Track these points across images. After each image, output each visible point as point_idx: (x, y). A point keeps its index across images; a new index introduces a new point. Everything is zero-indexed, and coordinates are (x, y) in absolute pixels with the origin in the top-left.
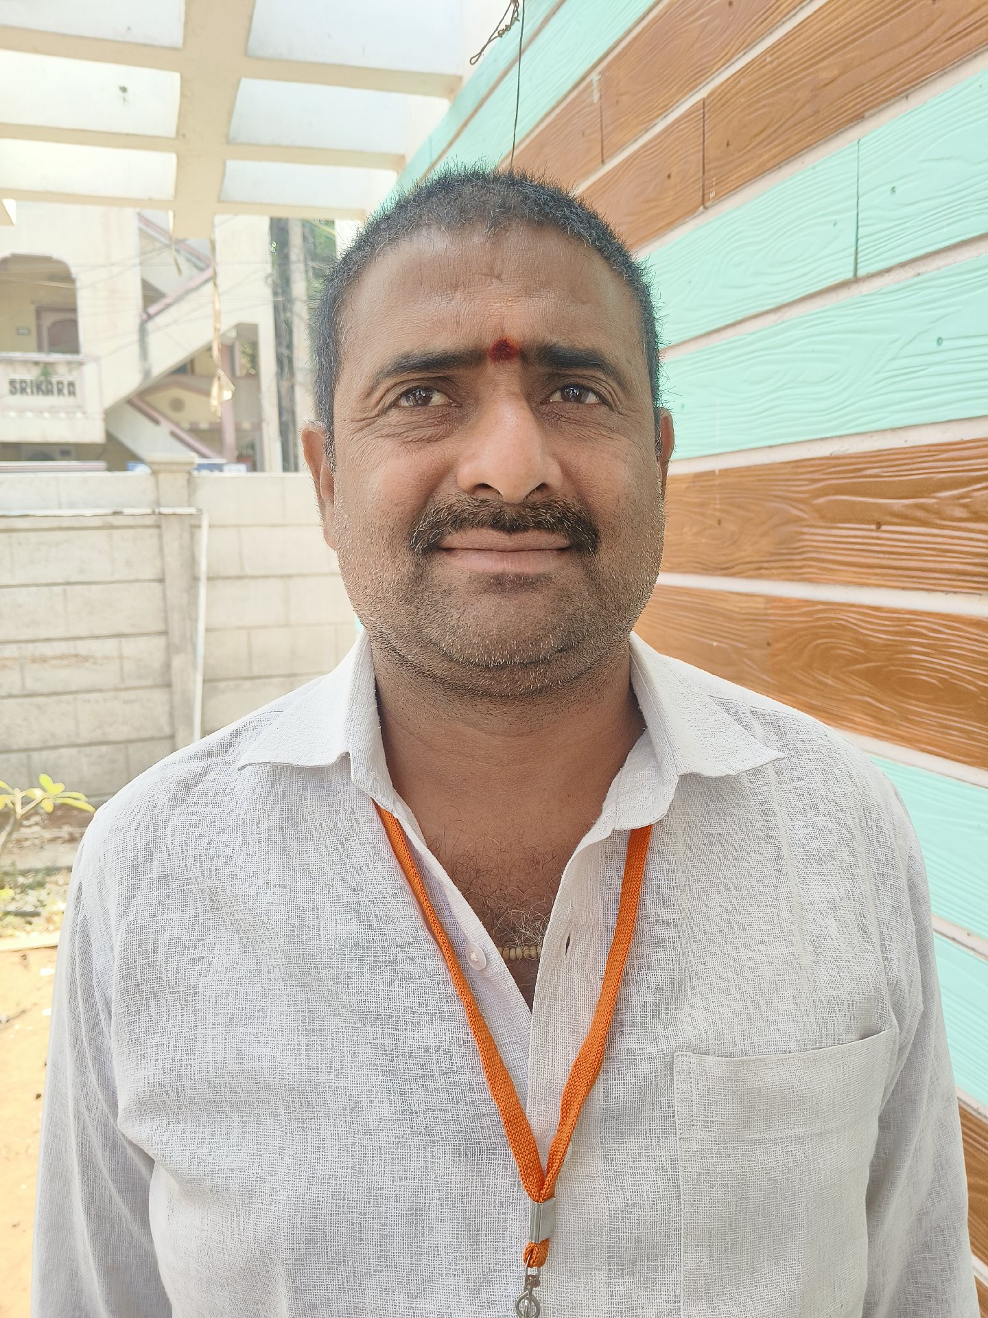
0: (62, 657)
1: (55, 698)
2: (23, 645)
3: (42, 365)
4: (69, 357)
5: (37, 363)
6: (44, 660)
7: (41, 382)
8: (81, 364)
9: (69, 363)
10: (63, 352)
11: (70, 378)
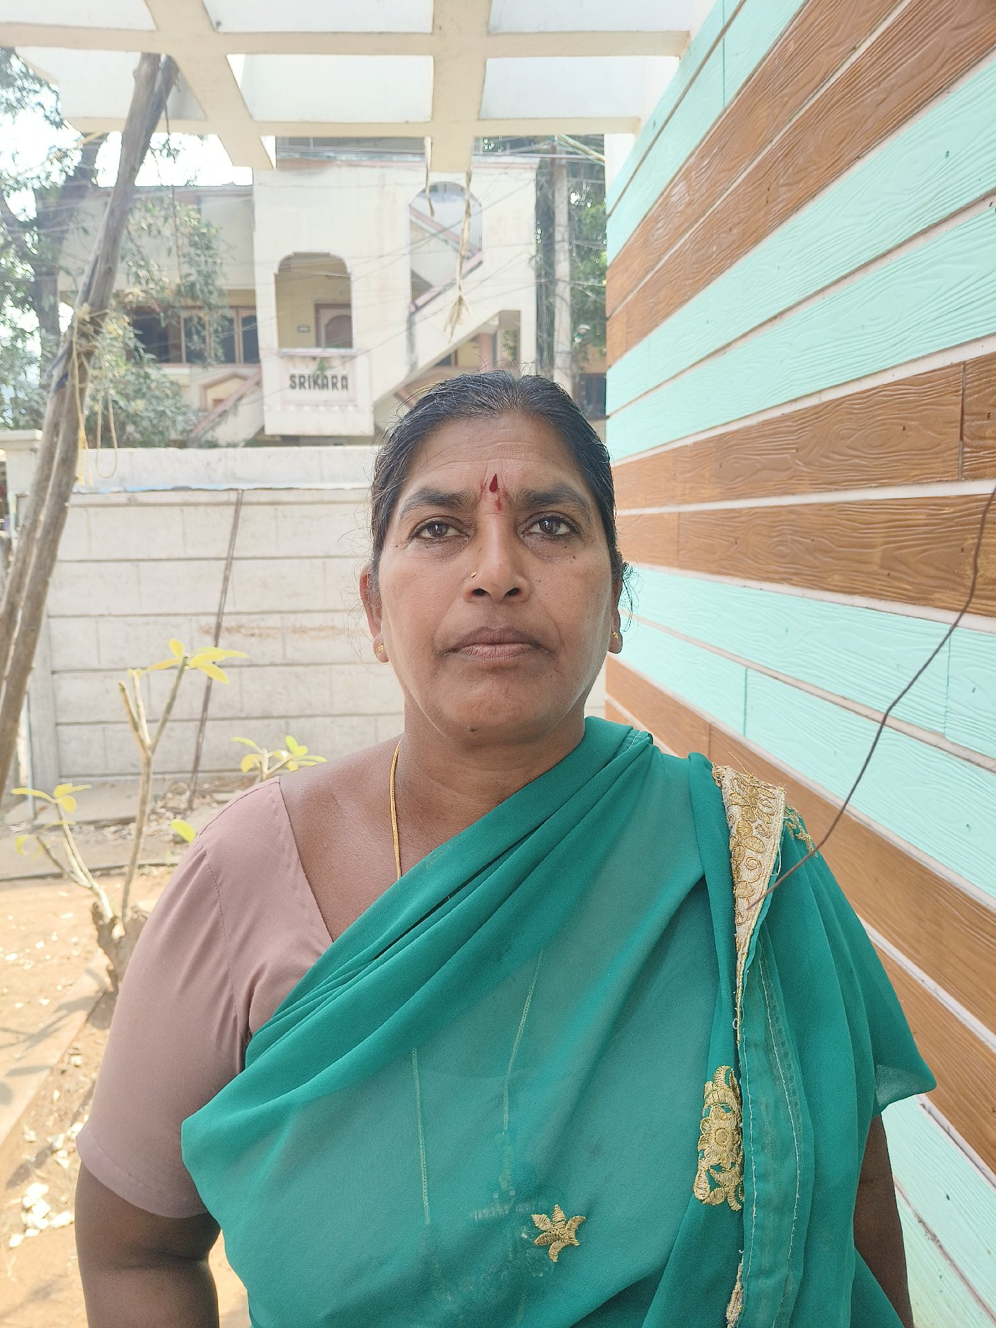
0: (320, 629)
1: (312, 668)
2: (285, 616)
3: (318, 360)
4: (343, 351)
5: (314, 358)
6: (303, 631)
7: (318, 376)
8: (353, 357)
9: (343, 357)
10: (337, 346)
11: (344, 373)
